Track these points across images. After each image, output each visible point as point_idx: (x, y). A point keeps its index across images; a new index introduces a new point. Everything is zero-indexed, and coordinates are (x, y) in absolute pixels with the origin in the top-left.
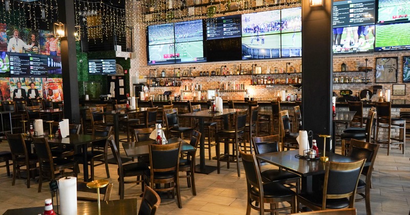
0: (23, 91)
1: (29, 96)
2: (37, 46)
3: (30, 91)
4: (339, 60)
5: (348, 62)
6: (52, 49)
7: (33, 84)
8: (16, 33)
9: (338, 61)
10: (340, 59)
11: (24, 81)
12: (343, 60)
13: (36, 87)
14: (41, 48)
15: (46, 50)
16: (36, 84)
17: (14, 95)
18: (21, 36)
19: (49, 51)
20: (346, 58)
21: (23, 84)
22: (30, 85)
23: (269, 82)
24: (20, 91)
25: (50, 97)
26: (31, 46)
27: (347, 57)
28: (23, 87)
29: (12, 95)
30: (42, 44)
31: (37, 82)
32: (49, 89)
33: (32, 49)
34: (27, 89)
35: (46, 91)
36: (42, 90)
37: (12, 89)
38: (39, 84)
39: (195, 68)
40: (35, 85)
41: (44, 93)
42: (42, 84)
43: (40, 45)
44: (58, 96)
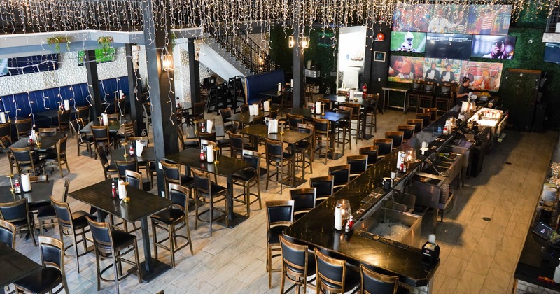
0: (437, 72)
1: (442, 78)
2: (464, 24)
3: (444, 74)
6: (484, 27)
7: (449, 67)
8: (439, 12)
11: (439, 62)
13: (452, 70)
14: (468, 26)
15: (475, 28)
16: (454, 66)
17: (427, 75)
18: (444, 14)
19: (479, 29)
21: (438, 65)
22: (446, 67)
24: (433, 72)
26: (455, 25)
28: (437, 69)
29: (424, 75)
31: (454, 64)
32: (469, 74)
33: (456, 28)
34: (441, 71)
36: (459, 73)
37: (426, 69)
38: (457, 67)
40: (451, 68)
41: (461, 78)
42: (460, 68)
43: (468, 22)
44: (480, 84)
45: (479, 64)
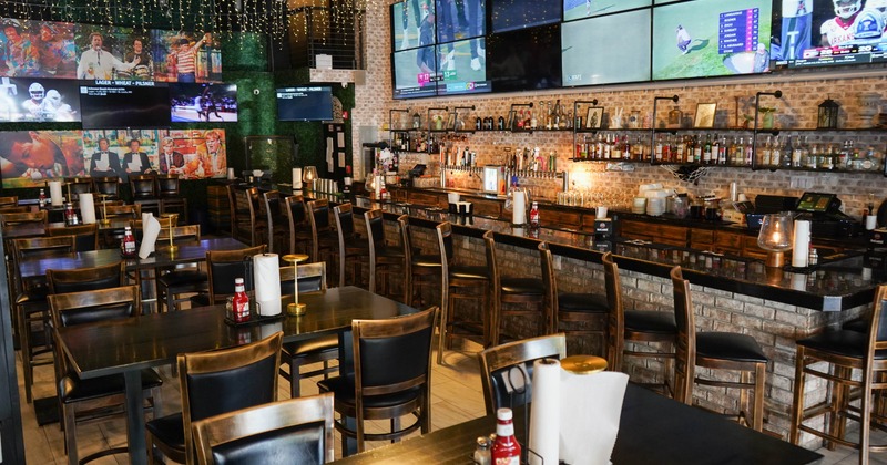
0: (113, 157)
1: (126, 166)
2: (146, 63)
3: (128, 157)
4: (820, 89)
5: (848, 95)
6: (182, 69)
7: (136, 143)
8: (96, 39)
9: (814, 92)
10: (824, 84)
11: (115, 137)
12: (832, 90)
13: (143, 149)
14: (155, 68)
15: (167, 71)
16: (144, 142)
17: (93, 165)
18: (108, 45)
19: (175, 73)
20: (841, 83)
21: (112, 143)
22: (129, 144)
23: (617, 154)
24: (105, 158)
25: (177, 170)
26: (133, 65)
27: (846, 79)
28: (112, 150)
29: (87, 166)
30: (158, 59)
31: (144, 138)
32: (175, 153)
33: (133, 71)
34: (121, 152)
35: (167, 156)
36: (156, 154)
37: (88, 152)
38: (150, 142)
39: (473, 108)
40: (140, 145)
41: (163, 161)
42: (156, 143)
43: (155, 61)
44: (197, 169)
45: (186, 134)
